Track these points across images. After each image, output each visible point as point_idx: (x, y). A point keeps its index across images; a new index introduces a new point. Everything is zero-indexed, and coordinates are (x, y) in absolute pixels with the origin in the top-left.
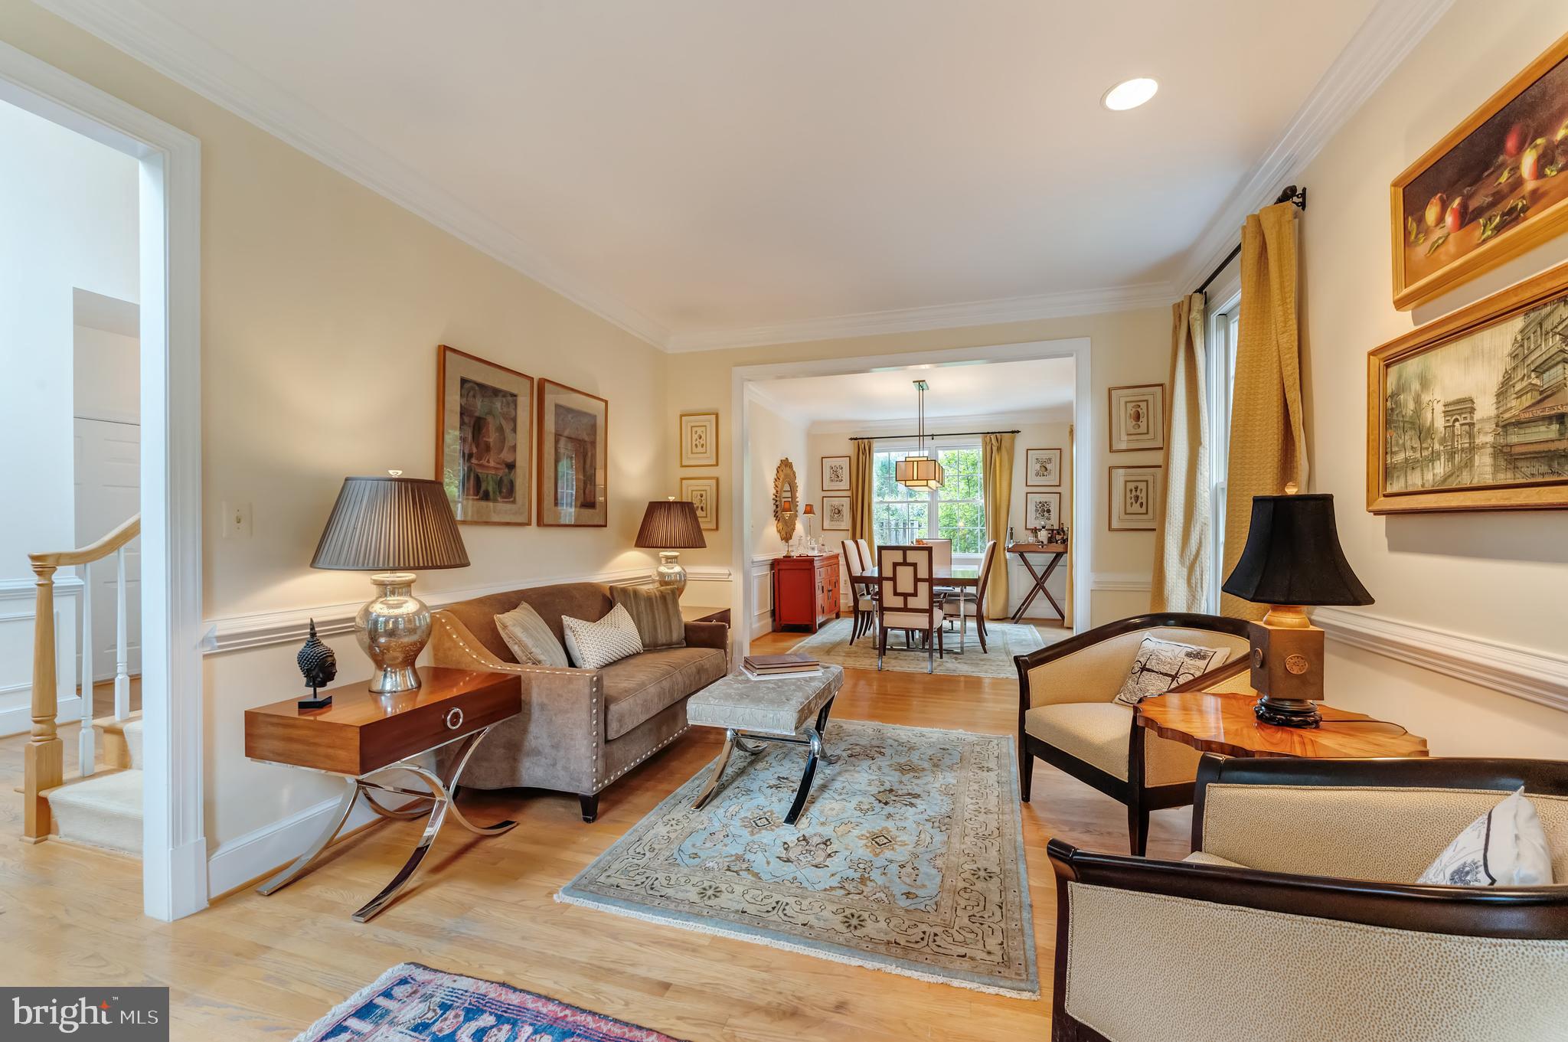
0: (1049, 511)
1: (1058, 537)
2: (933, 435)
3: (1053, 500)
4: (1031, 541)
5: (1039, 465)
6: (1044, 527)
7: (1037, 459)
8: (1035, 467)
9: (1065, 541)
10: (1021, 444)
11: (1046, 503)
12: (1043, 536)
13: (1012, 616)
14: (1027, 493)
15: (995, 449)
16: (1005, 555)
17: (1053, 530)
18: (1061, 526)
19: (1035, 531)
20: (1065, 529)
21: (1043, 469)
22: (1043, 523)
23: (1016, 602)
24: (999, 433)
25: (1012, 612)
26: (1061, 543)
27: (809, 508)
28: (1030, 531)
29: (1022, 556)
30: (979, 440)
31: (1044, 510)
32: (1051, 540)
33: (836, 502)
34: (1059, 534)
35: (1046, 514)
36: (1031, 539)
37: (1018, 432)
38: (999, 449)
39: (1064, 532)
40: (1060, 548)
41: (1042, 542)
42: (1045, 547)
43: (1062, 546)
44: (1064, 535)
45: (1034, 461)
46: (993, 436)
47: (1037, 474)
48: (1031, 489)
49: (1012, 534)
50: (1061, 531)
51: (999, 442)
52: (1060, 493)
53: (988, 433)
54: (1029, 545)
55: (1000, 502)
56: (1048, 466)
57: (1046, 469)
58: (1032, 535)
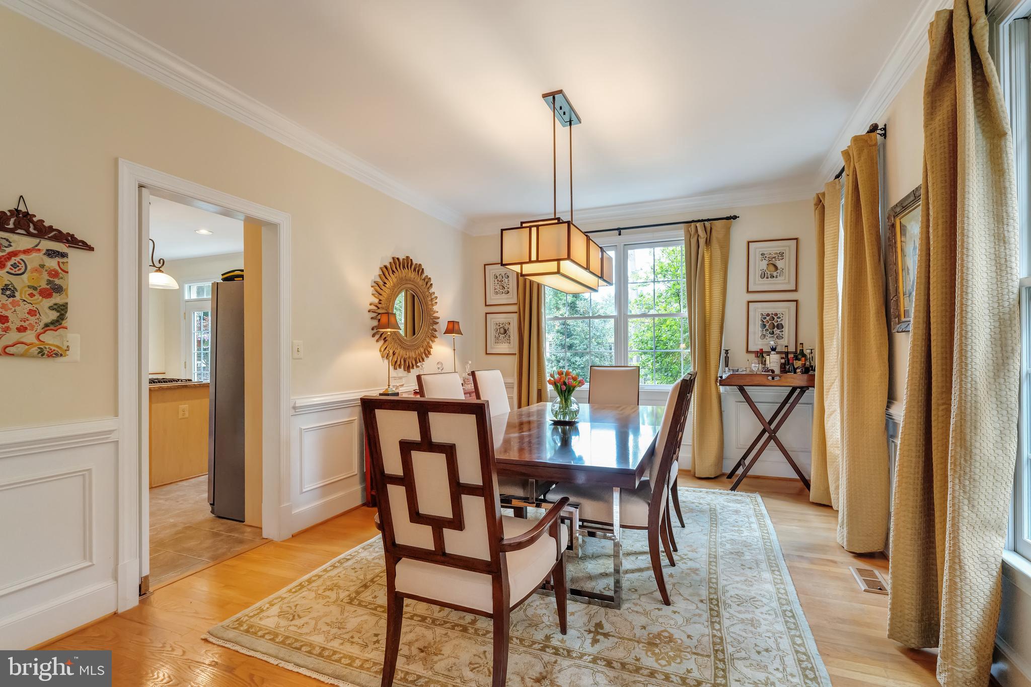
0: (780, 327)
1: (798, 364)
2: (619, 229)
3: (786, 312)
4: (755, 369)
5: (765, 263)
6: (774, 349)
7: (762, 254)
8: (758, 266)
9: (808, 370)
10: (740, 235)
11: (776, 314)
12: (774, 362)
13: (729, 471)
14: (749, 302)
15: (702, 242)
16: (717, 389)
17: (787, 353)
18: (799, 348)
19: (760, 355)
20: (807, 352)
21: (772, 268)
22: (772, 343)
23: (734, 455)
24: (708, 220)
25: (728, 468)
26: (803, 373)
27: (451, 326)
28: (753, 355)
29: (742, 389)
30: (680, 233)
31: (772, 325)
32: (784, 369)
33: (501, 318)
34: (797, 358)
35: (776, 331)
36: (756, 367)
37: (735, 217)
38: (708, 242)
39: (804, 355)
40: (798, 379)
41: (773, 371)
42: (777, 378)
43: (805, 376)
44: (806, 360)
45: (759, 257)
46: (698, 224)
47: (763, 276)
48: (753, 297)
49: (727, 359)
50: (800, 354)
51: (709, 232)
52: (796, 301)
53: (693, 221)
54: (752, 375)
55: (710, 317)
56: (780, 264)
57: (776, 268)
58: (756, 360)
